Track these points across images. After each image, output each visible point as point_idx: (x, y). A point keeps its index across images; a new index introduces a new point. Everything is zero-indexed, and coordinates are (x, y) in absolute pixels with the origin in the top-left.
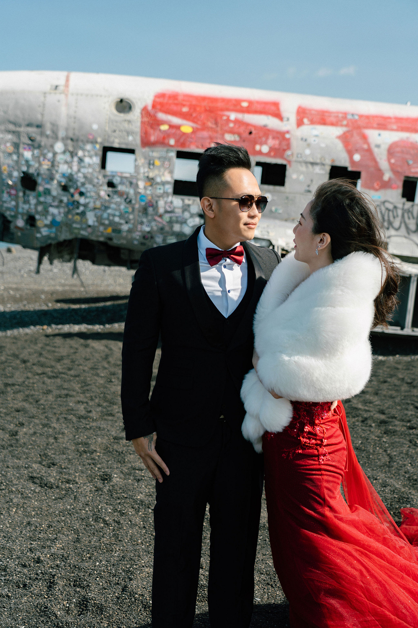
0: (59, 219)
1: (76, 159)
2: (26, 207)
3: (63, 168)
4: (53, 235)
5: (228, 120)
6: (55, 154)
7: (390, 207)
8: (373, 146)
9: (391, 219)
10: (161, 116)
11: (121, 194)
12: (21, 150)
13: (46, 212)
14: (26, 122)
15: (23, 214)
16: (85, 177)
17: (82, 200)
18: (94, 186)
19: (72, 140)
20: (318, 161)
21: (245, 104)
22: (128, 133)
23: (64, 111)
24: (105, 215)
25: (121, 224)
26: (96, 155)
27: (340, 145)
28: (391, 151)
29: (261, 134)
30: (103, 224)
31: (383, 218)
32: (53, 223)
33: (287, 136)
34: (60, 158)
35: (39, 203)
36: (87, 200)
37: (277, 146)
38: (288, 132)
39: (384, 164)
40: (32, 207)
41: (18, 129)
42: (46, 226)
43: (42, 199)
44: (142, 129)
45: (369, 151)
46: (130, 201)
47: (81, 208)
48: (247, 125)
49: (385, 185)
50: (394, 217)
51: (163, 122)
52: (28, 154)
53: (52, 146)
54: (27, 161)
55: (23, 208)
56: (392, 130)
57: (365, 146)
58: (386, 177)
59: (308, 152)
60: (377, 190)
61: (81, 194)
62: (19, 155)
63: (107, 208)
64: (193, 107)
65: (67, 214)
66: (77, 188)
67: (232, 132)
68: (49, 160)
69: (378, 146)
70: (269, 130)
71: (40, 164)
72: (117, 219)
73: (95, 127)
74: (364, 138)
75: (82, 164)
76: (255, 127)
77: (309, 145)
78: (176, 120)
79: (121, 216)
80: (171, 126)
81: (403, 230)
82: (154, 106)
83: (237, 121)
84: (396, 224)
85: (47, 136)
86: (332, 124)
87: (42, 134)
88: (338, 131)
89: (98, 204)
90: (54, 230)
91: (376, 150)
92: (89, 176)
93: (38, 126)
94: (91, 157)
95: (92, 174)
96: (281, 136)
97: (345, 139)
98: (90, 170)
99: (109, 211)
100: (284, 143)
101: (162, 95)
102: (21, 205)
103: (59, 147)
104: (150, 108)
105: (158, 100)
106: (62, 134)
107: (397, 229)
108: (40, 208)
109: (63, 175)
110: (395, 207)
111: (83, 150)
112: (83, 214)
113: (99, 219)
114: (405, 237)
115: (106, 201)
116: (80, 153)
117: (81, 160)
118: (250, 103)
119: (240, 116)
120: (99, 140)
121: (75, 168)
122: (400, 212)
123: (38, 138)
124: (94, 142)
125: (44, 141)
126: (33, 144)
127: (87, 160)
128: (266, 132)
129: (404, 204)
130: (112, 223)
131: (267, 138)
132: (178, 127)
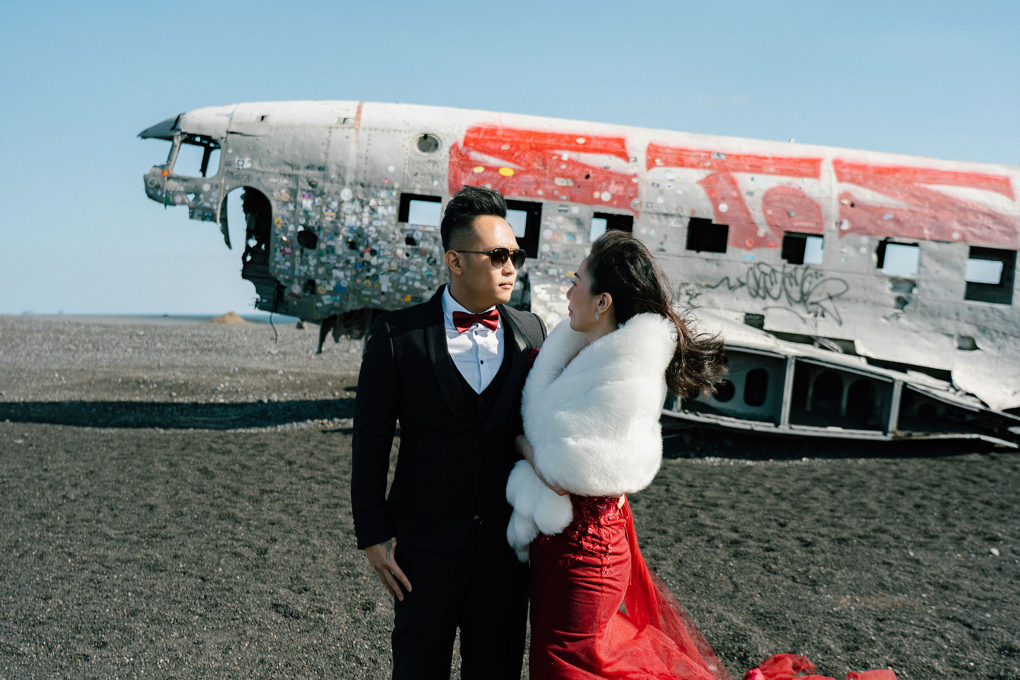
0: (344, 284)
1: (367, 209)
2: (304, 269)
3: (351, 220)
4: (337, 304)
5: (560, 160)
6: (341, 203)
7: (767, 270)
8: (744, 193)
9: (769, 285)
10: (475, 155)
11: (423, 253)
12: (299, 198)
13: (328, 276)
14: (307, 164)
15: (299, 278)
16: (378, 232)
17: (374, 261)
18: (389, 242)
19: (362, 185)
20: (674, 212)
21: (581, 141)
22: (433, 177)
23: (353, 149)
24: (403, 280)
25: (423, 291)
26: (392, 204)
27: (702, 192)
28: (768, 200)
29: (601, 178)
30: (400, 291)
31: (758, 284)
32: (338, 289)
33: (634, 180)
34: (346, 207)
35: (320, 264)
36: (380, 261)
37: (621, 193)
38: (635, 176)
39: (758, 216)
40: (312, 269)
41: (296, 172)
42: (328, 292)
43: (324, 259)
44: (450, 171)
45: (739, 199)
46: (435, 262)
47: (373, 271)
48: (585, 166)
49: (761, 243)
50: (772, 284)
51: (476, 164)
52: (307, 203)
53: (338, 193)
54: (306, 212)
55: (300, 271)
56: (769, 173)
57: (735, 194)
58: (761, 232)
59: (660, 200)
60: (748, 249)
61: (373, 253)
62: (296, 204)
63: (405, 270)
64: (515, 145)
65: (354, 278)
66: (367, 246)
67: (563, 175)
68: (333, 211)
69: (751, 193)
70: (611, 173)
71: (322, 215)
72: (417, 285)
73: (392, 169)
74: (733, 183)
75: (375, 216)
76: (593, 168)
77: (662, 192)
78: (493, 161)
79: (423, 281)
80: (487, 168)
81: (784, 299)
82: (466, 144)
83: (570, 162)
84: (775, 292)
85: (332, 181)
86: (692, 166)
87: (325, 178)
88: (699, 174)
89: (394, 265)
90: (338, 298)
91: (747, 199)
92: (383, 230)
93: (321, 169)
94: (386, 206)
95: (386, 227)
96: (626, 180)
97: (708, 184)
98: (385, 223)
99: (408, 274)
100: (630, 189)
101: (478, 130)
102: (297, 266)
103: (346, 194)
104: (461, 145)
105: (471, 135)
106: (349, 178)
107: (776, 299)
108: (321, 271)
109: (351, 229)
110: (773, 271)
111: (376, 197)
112: (375, 277)
113: (395, 284)
114: (787, 309)
115: (403, 261)
116: (373, 202)
117: (373, 210)
118: (588, 139)
119: (574, 156)
120: (396, 185)
121: (366, 221)
122: (779, 277)
123: (321, 183)
124: (390, 188)
125: (327, 187)
126: (314, 190)
127: (381, 210)
128: (607, 175)
129: (784, 266)
130: (411, 290)
131: (609, 183)
132: (496, 169)
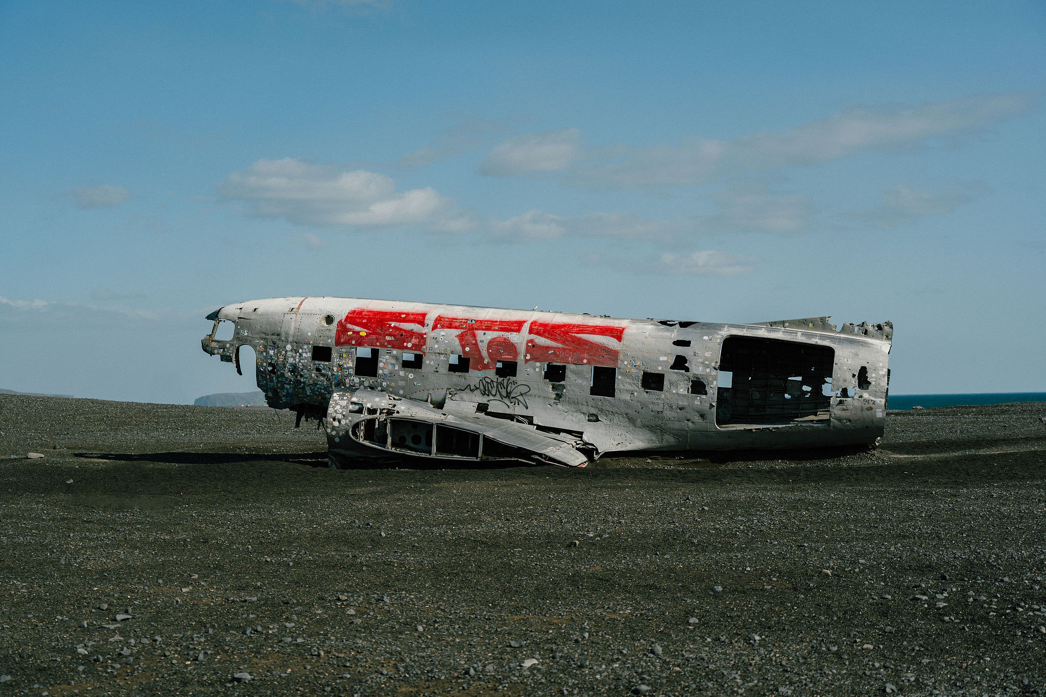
0: (290, 391)
1: (298, 354)
2: (272, 384)
3: (291, 360)
4: (289, 402)
5: (390, 326)
6: (286, 351)
7: (489, 381)
8: (478, 341)
9: (490, 389)
10: (349, 326)
11: (324, 375)
12: (268, 350)
13: (283, 388)
14: (272, 333)
15: (270, 389)
16: (303, 365)
17: (302, 380)
18: (308, 371)
19: (296, 342)
20: (443, 352)
21: (403, 316)
22: (328, 337)
23: (293, 325)
24: (316, 389)
25: (325, 394)
26: (309, 352)
27: (457, 341)
28: (491, 343)
29: (408, 335)
30: (315, 394)
31: (485, 389)
32: (288, 395)
33: (425, 336)
34: (289, 354)
35: (278, 382)
36: (305, 380)
37: (417, 343)
38: (425, 334)
39: (484, 353)
40: (275, 384)
41: (267, 337)
42: (284, 396)
43: (280, 379)
44: (336, 334)
45: (476, 344)
46: (329, 380)
47: (302, 385)
48: (401, 329)
49: (486, 367)
50: (492, 388)
51: (349, 330)
52: (271, 352)
53: (285, 347)
54: (271, 356)
55: (270, 385)
56: (495, 330)
57: (474, 342)
58: (486, 362)
59: (436, 346)
60: (480, 370)
61: (301, 376)
62: (267, 353)
63: (316, 384)
64: (369, 320)
65: (294, 388)
66: (299, 373)
67: (390, 335)
68: (283, 356)
69: (482, 341)
70: (414, 333)
71: (278, 358)
72: (323, 391)
73: (310, 334)
74: (474, 336)
75: (301, 358)
76: (405, 331)
77: (437, 342)
78: (357, 328)
79: (325, 389)
80: (354, 332)
81: (498, 396)
82: (346, 320)
83: (395, 327)
84: (494, 392)
85: (282, 341)
86: (456, 328)
87: (280, 339)
88: (458, 332)
89: (311, 382)
90: (289, 398)
91: (480, 344)
92: (305, 364)
93: (278, 335)
94: (306, 353)
95: (306, 363)
96: (421, 336)
97: (461, 337)
98: (306, 361)
99: (318, 386)
100: (422, 341)
101: (354, 312)
102: (268, 383)
103: (289, 347)
104: (343, 321)
105: (350, 315)
106: (290, 339)
107: (494, 396)
108: (279, 385)
109: (291, 364)
110: (492, 381)
111: (302, 348)
112: (303, 388)
113: (313, 391)
114: (500, 401)
115: (315, 380)
116: (300, 351)
117: (301, 355)
118: (407, 314)
119: (397, 324)
120: (311, 342)
121: (297, 360)
122: (495, 384)
123: (278, 342)
124: (308, 344)
125: (280, 344)
126: (274, 345)
127: (304, 355)
128: (411, 334)
129: (498, 379)
130: (320, 394)
131: (412, 338)
132: (358, 333)
